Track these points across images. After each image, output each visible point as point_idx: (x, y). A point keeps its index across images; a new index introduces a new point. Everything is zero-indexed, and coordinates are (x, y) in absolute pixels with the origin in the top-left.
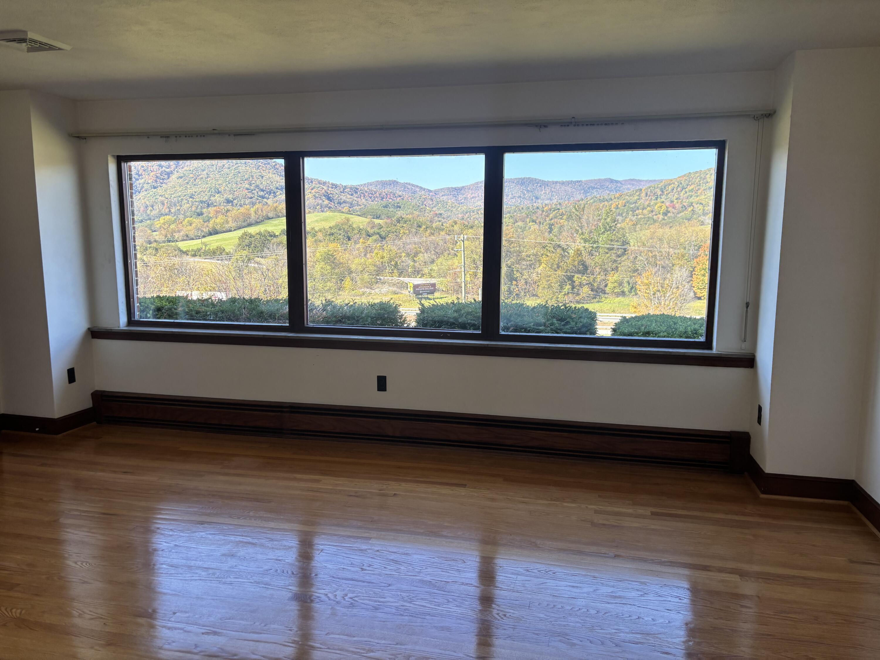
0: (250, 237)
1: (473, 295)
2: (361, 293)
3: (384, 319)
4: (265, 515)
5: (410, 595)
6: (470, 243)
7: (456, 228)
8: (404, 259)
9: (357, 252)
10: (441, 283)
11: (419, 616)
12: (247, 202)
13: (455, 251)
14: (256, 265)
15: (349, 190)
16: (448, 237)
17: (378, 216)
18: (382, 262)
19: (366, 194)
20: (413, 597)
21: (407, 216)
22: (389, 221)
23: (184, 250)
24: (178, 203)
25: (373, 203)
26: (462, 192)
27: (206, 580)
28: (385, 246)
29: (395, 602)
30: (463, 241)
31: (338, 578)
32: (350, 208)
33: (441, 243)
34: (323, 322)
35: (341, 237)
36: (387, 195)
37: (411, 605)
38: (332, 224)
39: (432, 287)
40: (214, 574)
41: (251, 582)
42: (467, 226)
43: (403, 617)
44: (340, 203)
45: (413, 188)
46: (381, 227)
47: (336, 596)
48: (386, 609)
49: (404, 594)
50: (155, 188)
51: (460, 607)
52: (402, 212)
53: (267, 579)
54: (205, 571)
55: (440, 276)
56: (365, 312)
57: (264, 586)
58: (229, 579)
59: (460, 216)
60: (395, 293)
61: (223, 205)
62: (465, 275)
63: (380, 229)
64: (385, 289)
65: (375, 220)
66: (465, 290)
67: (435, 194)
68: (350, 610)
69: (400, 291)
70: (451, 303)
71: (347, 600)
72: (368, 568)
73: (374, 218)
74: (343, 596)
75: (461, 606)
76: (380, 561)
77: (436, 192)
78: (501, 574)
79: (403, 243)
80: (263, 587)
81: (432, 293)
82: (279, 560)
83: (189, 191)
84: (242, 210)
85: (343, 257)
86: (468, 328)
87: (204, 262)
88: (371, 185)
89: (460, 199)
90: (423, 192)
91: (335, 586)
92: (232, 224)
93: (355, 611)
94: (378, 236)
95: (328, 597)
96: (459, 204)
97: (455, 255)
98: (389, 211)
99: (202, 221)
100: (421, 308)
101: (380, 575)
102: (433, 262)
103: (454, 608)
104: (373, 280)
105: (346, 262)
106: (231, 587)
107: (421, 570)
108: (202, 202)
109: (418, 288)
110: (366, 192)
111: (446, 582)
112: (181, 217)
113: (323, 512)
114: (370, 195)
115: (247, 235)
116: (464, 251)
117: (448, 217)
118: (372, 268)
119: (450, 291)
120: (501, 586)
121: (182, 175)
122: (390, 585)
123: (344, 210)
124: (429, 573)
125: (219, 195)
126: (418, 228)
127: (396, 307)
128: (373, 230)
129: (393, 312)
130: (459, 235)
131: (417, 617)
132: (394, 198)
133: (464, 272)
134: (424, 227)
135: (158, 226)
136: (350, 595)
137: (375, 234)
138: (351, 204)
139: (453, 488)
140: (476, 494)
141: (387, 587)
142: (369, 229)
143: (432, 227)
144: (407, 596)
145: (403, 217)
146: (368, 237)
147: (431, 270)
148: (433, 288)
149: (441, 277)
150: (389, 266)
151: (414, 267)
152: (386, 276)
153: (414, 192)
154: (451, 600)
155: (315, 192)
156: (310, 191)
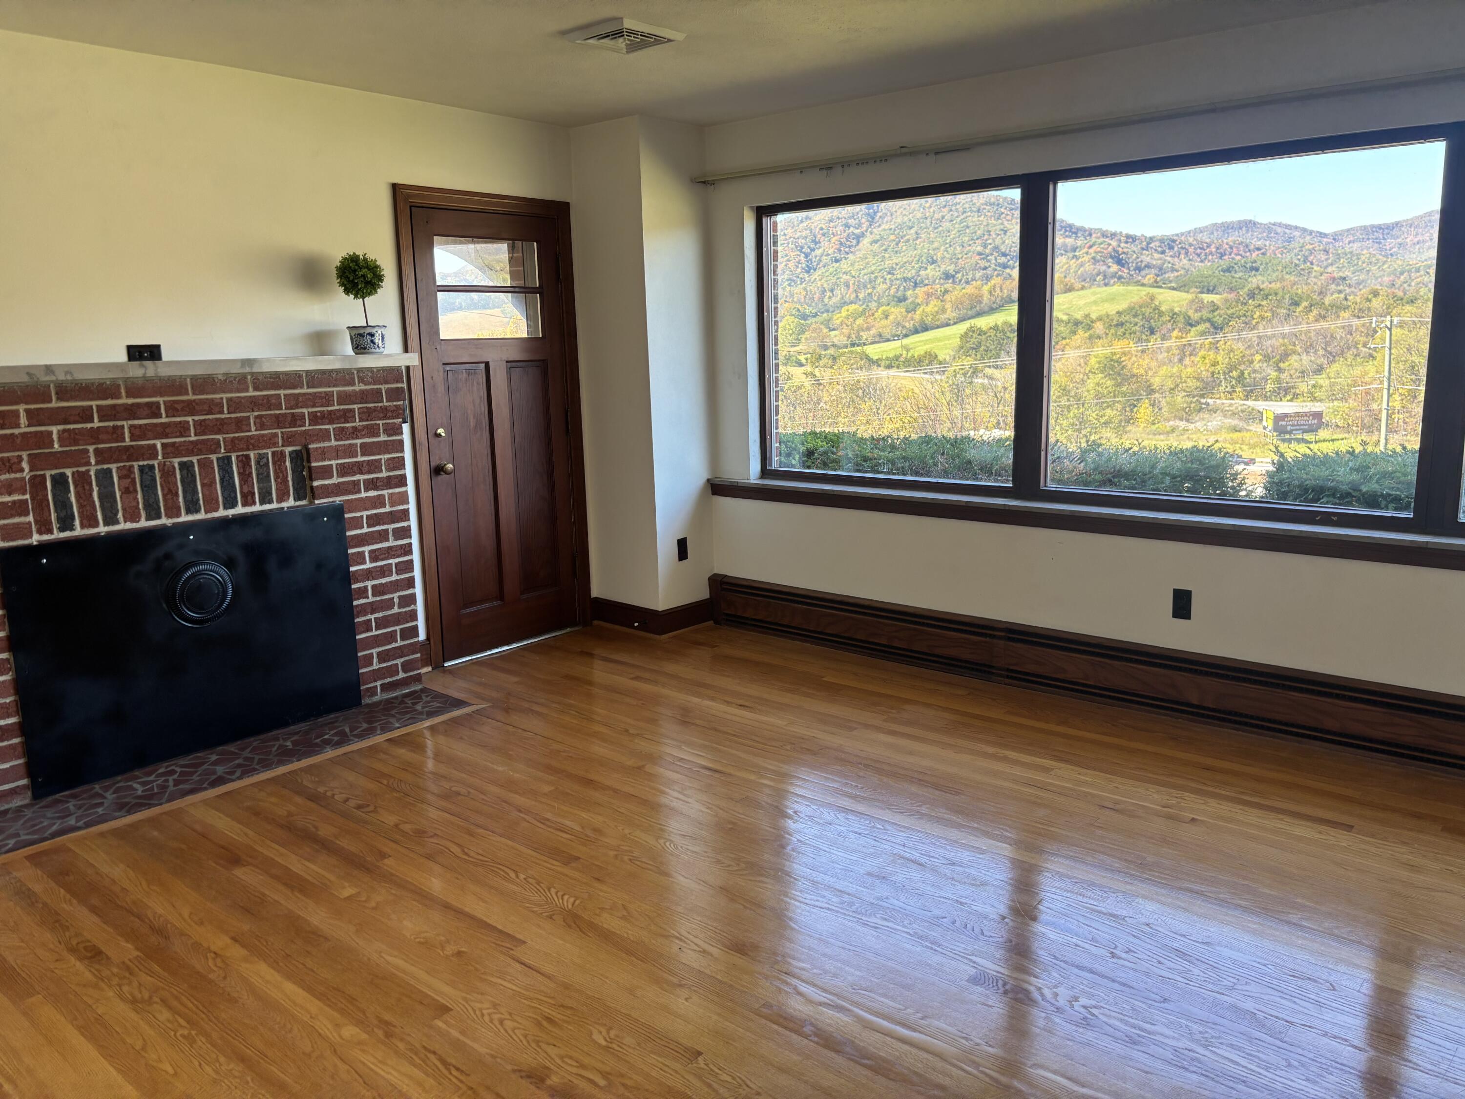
0: (979, 335)
1: (1406, 435)
2: (1168, 429)
3: (1197, 480)
4: (946, 816)
5: (1206, 1032)
6: (1406, 332)
7: (1376, 303)
8: (1257, 366)
9: (1166, 354)
10: (1336, 411)
11: (1221, 1080)
12: (978, 275)
13: (1370, 348)
14: (986, 381)
15: (1157, 244)
16: (1356, 322)
17: (1211, 288)
18: (1213, 373)
19: (1191, 250)
20: (1212, 1037)
21: (1270, 286)
22: (1232, 296)
23: (875, 358)
24: (870, 282)
25: (1202, 264)
26: (1394, 232)
27: (838, 912)
28: (1221, 343)
29: (1174, 1038)
30: (1390, 329)
31: (1064, 962)
32: (1158, 276)
33: (1340, 333)
34: (1076, 482)
35: (1137, 328)
36: (1231, 248)
37: (1207, 1053)
38: (1123, 306)
39: (1314, 419)
40: (851, 904)
41: (908, 933)
42: (1402, 299)
43: (1188, 1075)
44: (1139, 269)
45: (1287, 231)
46: (1214, 307)
47: (1056, 995)
48: (1153, 1046)
49: (1195, 1027)
50: (837, 261)
51: (1315, 1082)
52: (1259, 277)
53: (935, 934)
54: (837, 896)
55: (1332, 398)
56: (1161, 465)
57: (930, 945)
58: (873, 920)
59: (1386, 279)
60: (1236, 430)
61: (939, 283)
62: (1389, 396)
63: (1213, 311)
64: (1215, 423)
65: (1204, 296)
66: (1387, 426)
67: (1334, 239)
68: (1081, 1030)
69: (1245, 426)
70: (1348, 452)
71: (1076, 1008)
72: (1124, 955)
73: (1202, 292)
74: (1068, 998)
75: (1317, 1082)
76: (1150, 946)
77: (1336, 237)
78: (1417, 1033)
79: (1258, 337)
80: (927, 947)
81: (1313, 430)
82: (961, 904)
83: (887, 263)
84: (969, 289)
85: (1138, 364)
86: (1383, 506)
87: (904, 378)
88: (1201, 232)
89: (1388, 248)
90: (1308, 238)
91: (1058, 976)
92: (950, 314)
93: (1090, 1035)
94: (1208, 325)
95: (1042, 995)
96: (1386, 256)
97: (1371, 356)
98: (1233, 277)
99: (903, 310)
100: (1279, 461)
101: (1147, 974)
102: (1319, 370)
103: (1300, 1081)
104: (1193, 405)
105: (1144, 373)
106: (875, 933)
107: (1235, 984)
108: (905, 279)
109: (1283, 420)
110: (1191, 245)
111: (1287, 1021)
112: (873, 305)
113: (1052, 829)
114: (1199, 251)
115: (973, 331)
116: (1390, 349)
117: (1359, 284)
118: (1192, 384)
119: (1354, 428)
120: (1415, 1060)
121: (878, 237)
122: (1165, 1000)
123: (1146, 281)
124: (1252, 994)
125: (933, 266)
126: (1292, 308)
127: (1224, 457)
128: (1199, 314)
129: (1218, 466)
130: (1381, 316)
131: (1217, 1082)
132: (1245, 252)
133: (1389, 390)
134: (1305, 304)
135: (838, 322)
136: (1083, 1001)
137: (1201, 320)
138: (1161, 269)
139: (1323, 828)
140: (1373, 850)
141: (1160, 1002)
142: (1191, 313)
143: (1323, 303)
144: (1200, 1033)
145: (1261, 287)
146: (1189, 328)
147: (1314, 386)
148: (1316, 421)
149: (1336, 399)
150: (1225, 379)
151: (1278, 380)
152: (1219, 398)
153: (1290, 240)
154: (1296, 1064)
155: (1096, 252)
156: (1086, 250)
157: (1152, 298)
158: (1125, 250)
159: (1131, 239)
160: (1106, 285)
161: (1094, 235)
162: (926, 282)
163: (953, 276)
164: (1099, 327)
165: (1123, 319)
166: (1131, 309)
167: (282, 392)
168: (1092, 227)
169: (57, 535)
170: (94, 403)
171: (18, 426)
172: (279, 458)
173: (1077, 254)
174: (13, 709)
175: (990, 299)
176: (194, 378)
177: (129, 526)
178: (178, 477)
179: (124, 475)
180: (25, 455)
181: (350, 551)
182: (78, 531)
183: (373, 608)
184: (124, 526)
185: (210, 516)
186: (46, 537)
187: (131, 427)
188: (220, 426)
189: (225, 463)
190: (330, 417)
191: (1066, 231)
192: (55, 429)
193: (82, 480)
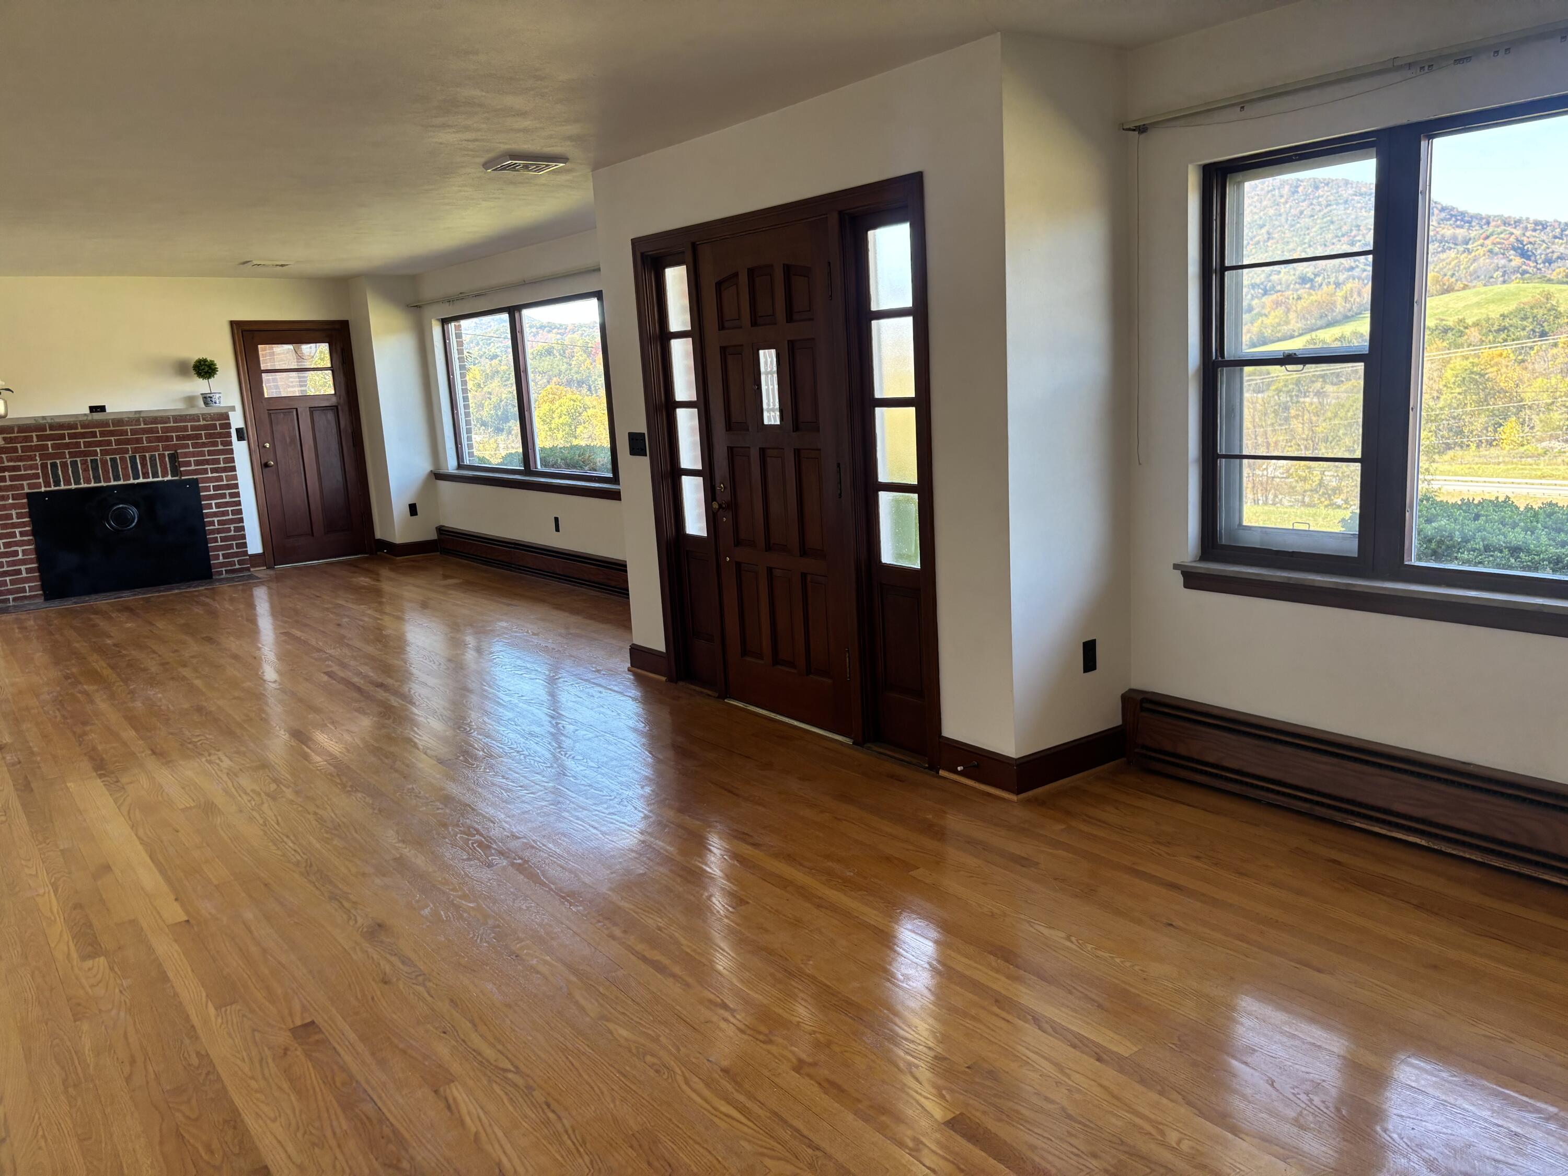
2: (1540, 451)
35: (1524, 333)
38: (1511, 307)
61: (1292, 289)
85: (1506, 376)
92: (1295, 325)
105: (1514, 387)
155: (1494, 244)
156: (1481, 241)
157: (1548, 297)
158: (1532, 240)
159: (1541, 226)
160: (1504, 282)
161: (1493, 224)
162: (1279, 288)
163: (1312, 280)
164: (1474, 334)
165: (1507, 322)
166: (1519, 310)
167: (159, 426)
168: (1490, 213)
169: (53, 488)
170: (66, 432)
171: (33, 442)
172: (162, 457)
173: (1469, 246)
174: (35, 560)
175: (1344, 307)
176: (113, 420)
177: (86, 485)
178: (109, 464)
179: (84, 463)
180: (37, 454)
181: (203, 503)
182: (63, 487)
183: (219, 531)
184: (83, 485)
185: (125, 483)
186: (48, 489)
187: (84, 442)
188: (128, 442)
189: (133, 459)
190: (189, 437)
191: (1457, 220)
192: (49, 443)
193: (64, 465)
